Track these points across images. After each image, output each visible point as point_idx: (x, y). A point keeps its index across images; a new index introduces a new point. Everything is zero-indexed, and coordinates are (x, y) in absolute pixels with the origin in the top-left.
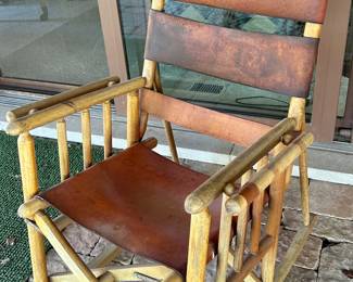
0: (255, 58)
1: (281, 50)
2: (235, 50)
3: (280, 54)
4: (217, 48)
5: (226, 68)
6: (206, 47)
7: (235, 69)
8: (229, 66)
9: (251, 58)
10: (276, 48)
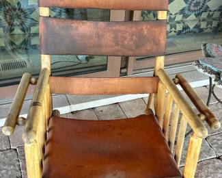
0: (128, 38)
1: (145, 30)
2: (113, 36)
3: (146, 33)
4: (99, 36)
5: (110, 48)
6: (91, 37)
7: (117, 48)
8: (112, 46)
9: (125, 38)
10: (142, 29)
